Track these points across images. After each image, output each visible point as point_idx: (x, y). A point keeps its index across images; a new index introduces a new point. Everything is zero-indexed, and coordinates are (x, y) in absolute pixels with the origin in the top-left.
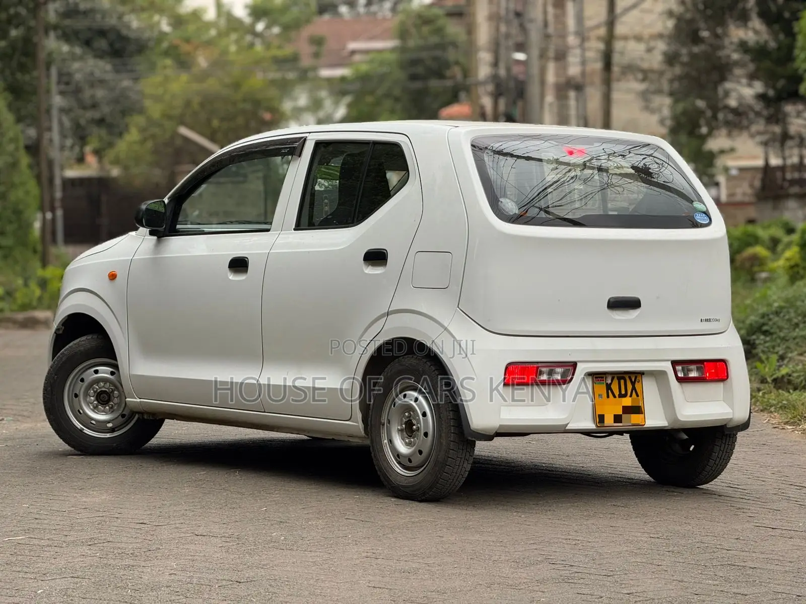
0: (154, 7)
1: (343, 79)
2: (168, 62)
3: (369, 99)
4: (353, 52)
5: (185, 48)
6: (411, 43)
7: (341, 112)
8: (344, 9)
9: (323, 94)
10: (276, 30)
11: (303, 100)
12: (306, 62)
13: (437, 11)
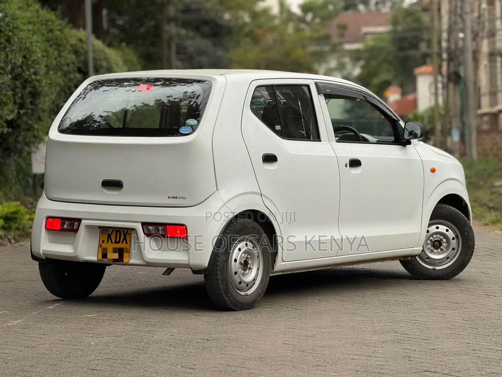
0: (240, 7)
1: (358, 51)
2: (248, 40)
3: (374, 63)
4: (366, 34)
5: (259, 32)
6: (399, 28)
7: (357, 72)
8: (361, 7)
9: (347, 60)
10: (317, 20)
11: (333, 63)
12: (335, 39)
13: (417, 8)
